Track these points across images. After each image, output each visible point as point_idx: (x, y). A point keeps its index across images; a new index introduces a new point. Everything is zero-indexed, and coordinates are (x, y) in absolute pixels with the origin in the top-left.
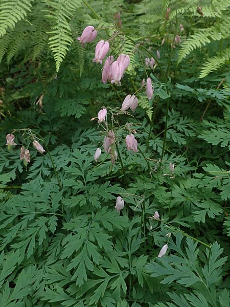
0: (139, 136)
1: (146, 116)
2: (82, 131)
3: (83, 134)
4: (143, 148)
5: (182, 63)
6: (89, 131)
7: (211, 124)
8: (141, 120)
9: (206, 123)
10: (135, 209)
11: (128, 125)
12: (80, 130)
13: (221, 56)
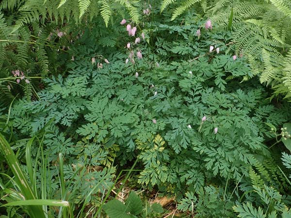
0: (144, 53)
1: (147, 43)
2: (113, 55)
3: (114, 56)
4: (146, 59)
5: (164, 11)
6: (117, 54)
7: (177, 44)
8: (145, 44)
9: (174, 43)
10: (145, 84)
11: (138, 48)
12: (112, 54)
13: (184, 5)
